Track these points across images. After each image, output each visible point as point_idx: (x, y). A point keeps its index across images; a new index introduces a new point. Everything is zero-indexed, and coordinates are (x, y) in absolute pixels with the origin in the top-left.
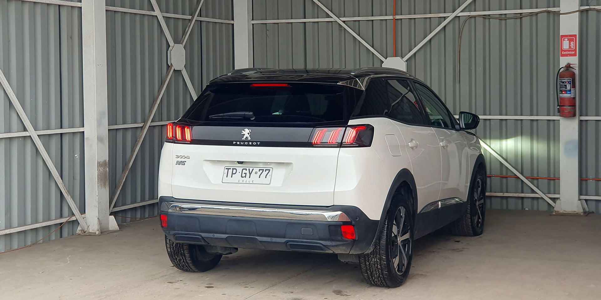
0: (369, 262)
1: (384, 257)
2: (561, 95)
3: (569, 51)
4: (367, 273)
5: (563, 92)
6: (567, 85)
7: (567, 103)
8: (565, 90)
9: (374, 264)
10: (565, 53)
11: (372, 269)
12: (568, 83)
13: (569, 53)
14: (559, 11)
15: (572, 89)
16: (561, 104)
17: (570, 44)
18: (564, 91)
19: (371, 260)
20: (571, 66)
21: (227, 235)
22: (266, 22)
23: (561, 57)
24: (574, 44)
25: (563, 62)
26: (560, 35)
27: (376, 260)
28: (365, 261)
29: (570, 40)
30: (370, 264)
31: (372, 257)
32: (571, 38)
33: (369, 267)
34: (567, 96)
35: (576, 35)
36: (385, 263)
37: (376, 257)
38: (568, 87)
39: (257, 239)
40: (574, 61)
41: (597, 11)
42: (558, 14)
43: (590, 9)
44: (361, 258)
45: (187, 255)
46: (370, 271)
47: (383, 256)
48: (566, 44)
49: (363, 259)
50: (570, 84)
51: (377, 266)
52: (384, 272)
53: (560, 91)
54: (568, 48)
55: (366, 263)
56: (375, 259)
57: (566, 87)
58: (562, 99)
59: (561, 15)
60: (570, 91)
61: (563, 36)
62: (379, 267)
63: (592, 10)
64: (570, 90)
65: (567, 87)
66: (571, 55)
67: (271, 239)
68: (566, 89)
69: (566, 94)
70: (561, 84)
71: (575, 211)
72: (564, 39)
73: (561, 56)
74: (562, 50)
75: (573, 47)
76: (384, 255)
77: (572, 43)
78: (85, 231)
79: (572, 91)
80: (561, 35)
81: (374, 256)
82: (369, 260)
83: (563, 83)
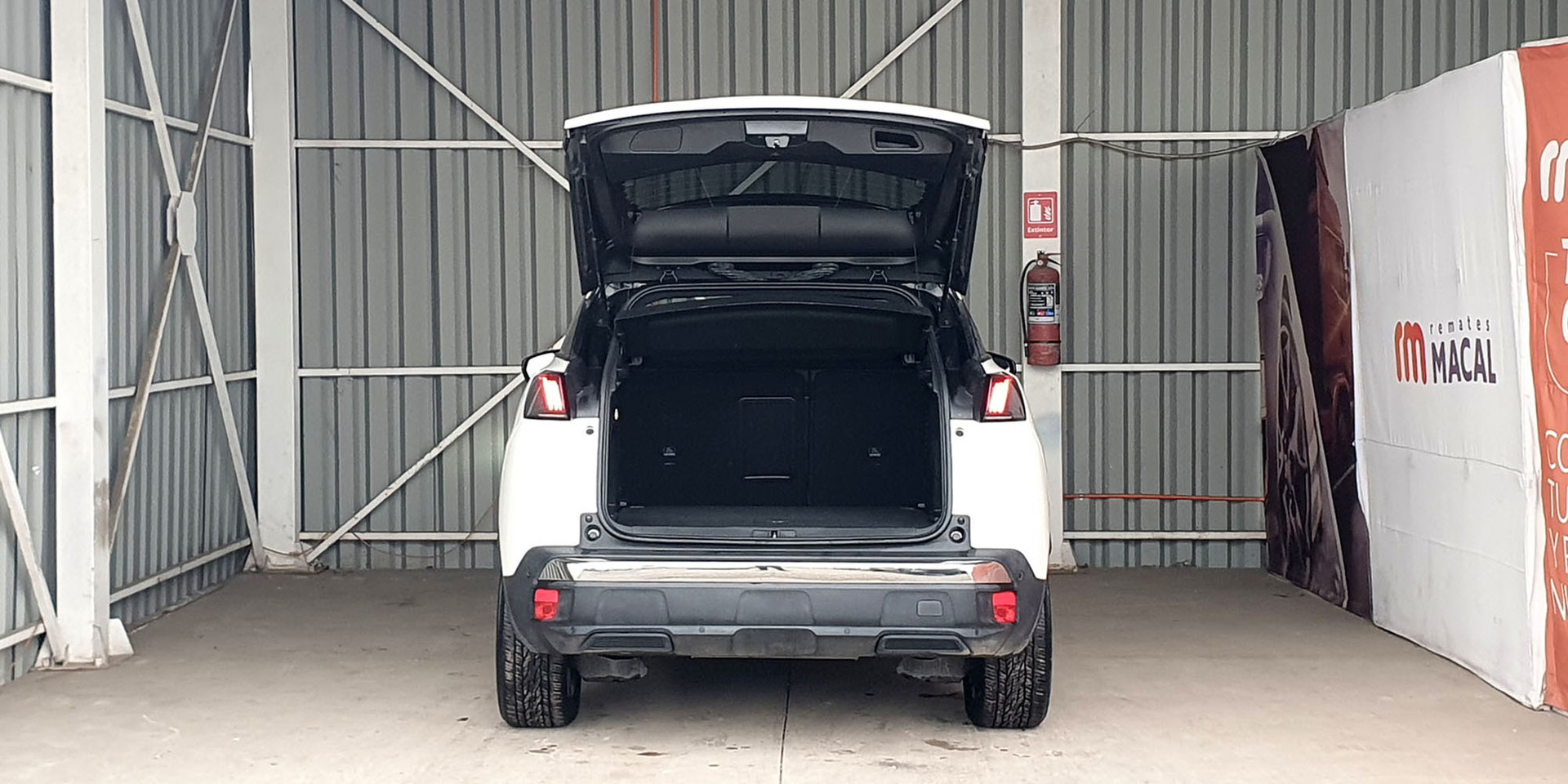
0: (1006, 673)
1: (1041, 661)
2: (1032, 319)
3: (1042, 226)
4: (998, 697)
5: (1039, 314)
6: (1048, 298)
7: (1046, 335)
8: (1044, 308)
9: (1019, 678)
10: (1033, 230)
11: (1012, 688)
12: (1050, 293)
13: (1041, 230)
14: (1020, 142)
15: (1056, 306)
16: (1030, 337)
17: (1043, 212)
18: (1040, 310)
19: (1013, 669)
20: (1050, 257)
21: (735, 629)
22: (335, 144)
23: (1025, 241)
24: (1051, 212)
25: (1031, 250)
26: (1024, 192)
27: (1023, 668)
28: (998, 671)
29: (1044, 204)
30: (1008, 677)
31: (1015, 662)
32: (1045, 199)
33: (1005, 684)
34: (1044, 320)
35: (1056, 193)
36: (1043, 673)
37: (1024, 661)
38: (1050, 302)
39: (811, 631)
40: (1053, 246)
41: (1090, 143)
42: (1018, 148)
43: (1078, 140)
44: (990, 666)
45: (556, 685)
46: (1005, 694)
47: (1040, 658)
48: (1035, 213)
49: (994, 667)
50: (1053, 295)
51: (1025, 681)
52: (1037, 693)
53: (1030, 310)
54: (1040, 219)
55: (999, 675)
56: (1021, 666)
57: (1045, 302)
58: (1036, 326)
59: (1024, 151)
60: (1052, 310)
61: (1028, 195)
62: (1029, 682)
63: (1083, 142)
64: (1054, 306)
65: (1048, 302)
66: (1045, 235)
67: (845, 631)
68: (1045, 305)
69: (1045, 316)
70: (1035, 295)
71: (1057, 563)
72: (1031, 201)
73: (1025, 237)
74: (1027, 225)
75: (1049, 219)
76: (1042, 656)
77: (1047, 210)
78: (59, 660)
79: (1056, 310)
80: (1025, 194)
81: (1020, 660)
82: (1007, 669)
83: (1039, 293)
